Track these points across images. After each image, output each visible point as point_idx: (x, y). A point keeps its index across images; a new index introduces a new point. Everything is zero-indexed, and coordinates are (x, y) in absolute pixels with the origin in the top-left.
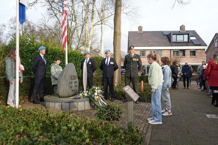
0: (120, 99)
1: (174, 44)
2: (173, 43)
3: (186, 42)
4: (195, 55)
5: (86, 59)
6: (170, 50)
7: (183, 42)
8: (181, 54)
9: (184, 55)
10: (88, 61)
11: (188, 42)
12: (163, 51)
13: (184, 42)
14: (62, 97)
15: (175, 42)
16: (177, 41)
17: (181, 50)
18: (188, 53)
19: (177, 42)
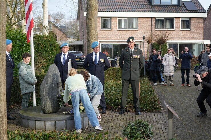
0: (112, 109)
1: (157, 8)
2: (155, 6)
3: (176, 6)
4: (188, 27)
5: (63, 54)
6: (151, 18)
7: (170, 6)
8: (168, 24)
9: (172, 27)
10: (66, 56)
11: (178, 5)
12: (140, 20)
13: (172, 6)
14: (49, 113)
15: (159, 6)
16: (162, 4)
17: (167, 19)
18: (178, 23)
19: (161, 6)
